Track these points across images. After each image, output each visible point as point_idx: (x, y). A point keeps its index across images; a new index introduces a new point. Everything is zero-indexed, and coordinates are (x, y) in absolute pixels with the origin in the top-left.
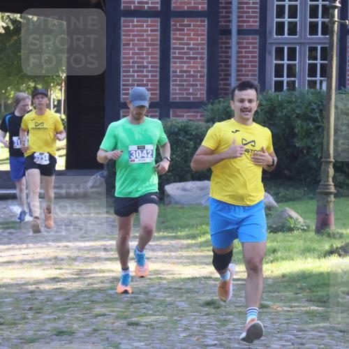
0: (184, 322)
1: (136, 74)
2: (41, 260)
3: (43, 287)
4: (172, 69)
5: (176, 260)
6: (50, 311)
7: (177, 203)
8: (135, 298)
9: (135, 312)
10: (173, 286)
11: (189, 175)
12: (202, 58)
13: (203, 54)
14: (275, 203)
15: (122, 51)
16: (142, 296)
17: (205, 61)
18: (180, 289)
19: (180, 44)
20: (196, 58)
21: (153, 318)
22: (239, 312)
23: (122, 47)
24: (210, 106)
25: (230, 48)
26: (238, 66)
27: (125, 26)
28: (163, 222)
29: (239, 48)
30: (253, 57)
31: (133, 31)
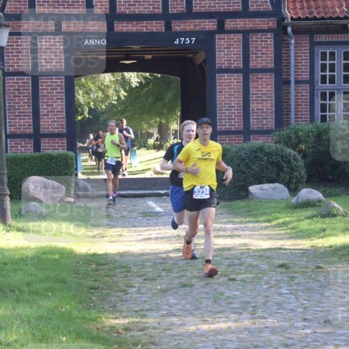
0: (266, 278)
1: (227, 112)
2: (168, 237)
3: (171, 255)
4: (251, 108)
5: (258, 237)
6: (176, 271)
7: (257, 198)
8: (233, 262)
9: (232, 272)
10: (257, 254)
11: (265, 180)
12: (271, 100)
13: (271, 97)
14: (323, 198)
15: (218, 96)
16: (236, 261)
17: (273, 102)
18: (262, 256)
19: (257, 91)
20: (267, 100)
21: (244, 276)
22: (302, 272)
23: (217, 94)
24: (277, 133)
25: (290, 93)
26: (296, 105)
27: (219, 79)
28: (248, 212)
29: (296, 93)
30: (305, 99)
31: (224, 83)
